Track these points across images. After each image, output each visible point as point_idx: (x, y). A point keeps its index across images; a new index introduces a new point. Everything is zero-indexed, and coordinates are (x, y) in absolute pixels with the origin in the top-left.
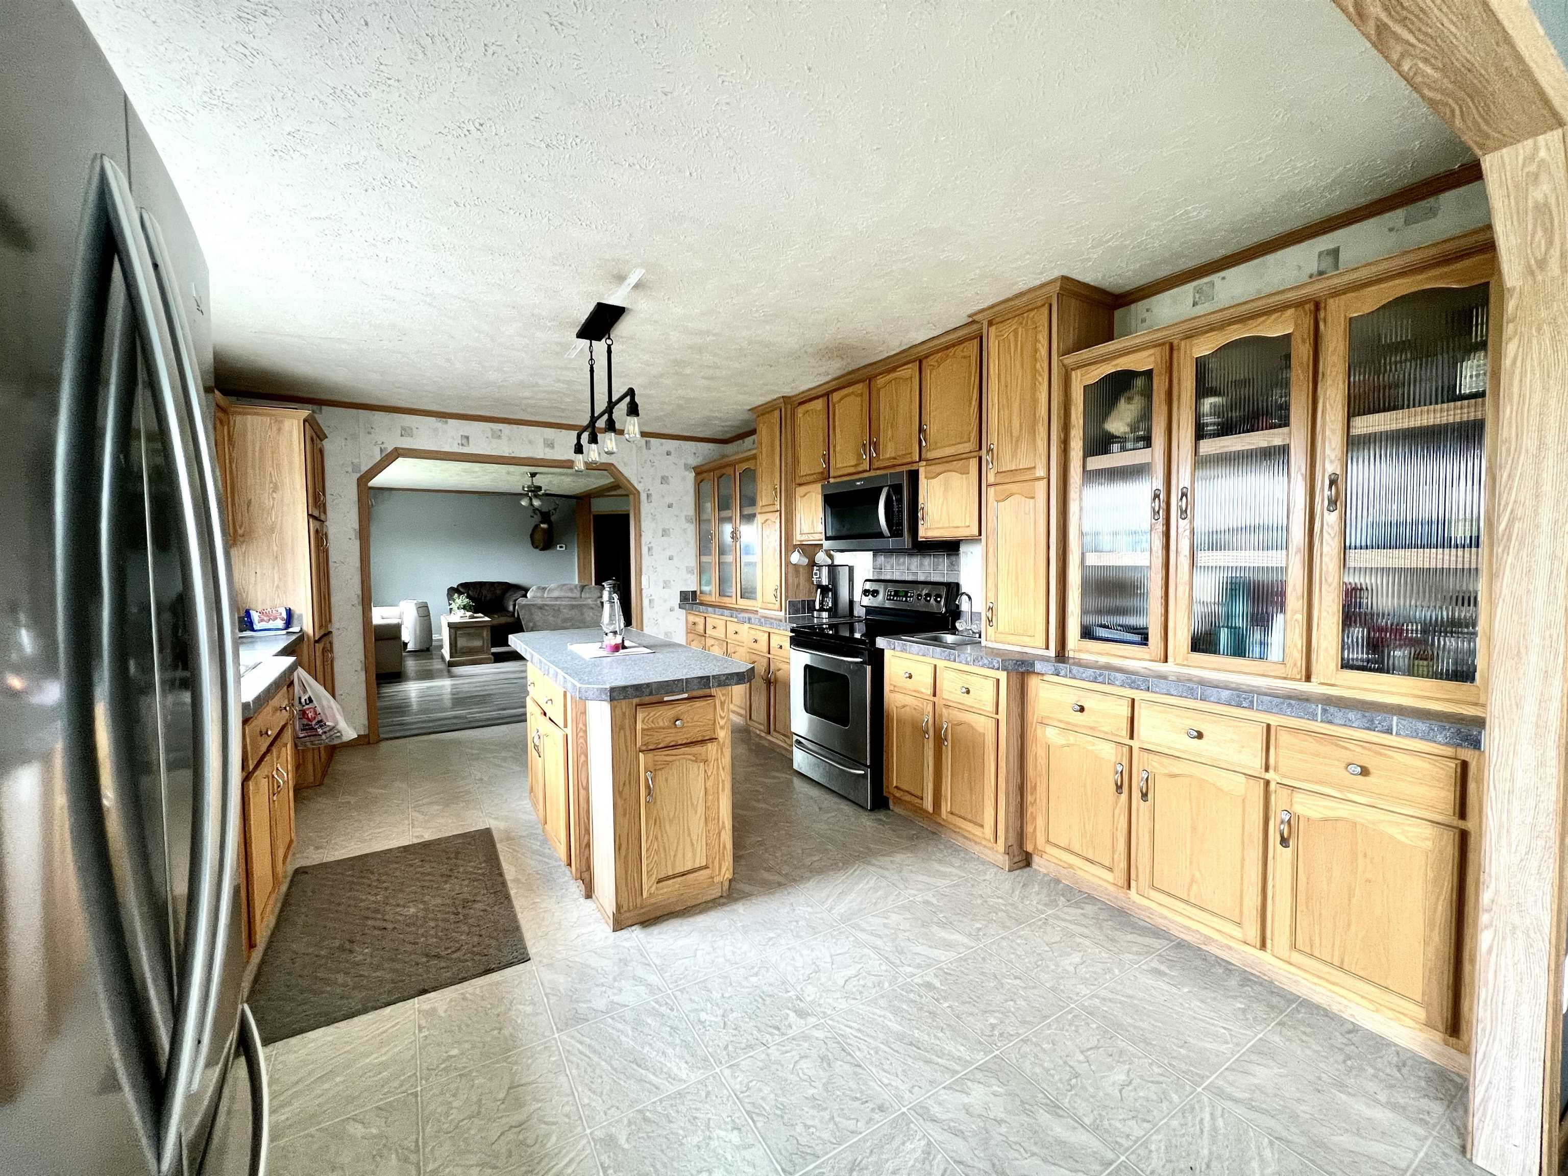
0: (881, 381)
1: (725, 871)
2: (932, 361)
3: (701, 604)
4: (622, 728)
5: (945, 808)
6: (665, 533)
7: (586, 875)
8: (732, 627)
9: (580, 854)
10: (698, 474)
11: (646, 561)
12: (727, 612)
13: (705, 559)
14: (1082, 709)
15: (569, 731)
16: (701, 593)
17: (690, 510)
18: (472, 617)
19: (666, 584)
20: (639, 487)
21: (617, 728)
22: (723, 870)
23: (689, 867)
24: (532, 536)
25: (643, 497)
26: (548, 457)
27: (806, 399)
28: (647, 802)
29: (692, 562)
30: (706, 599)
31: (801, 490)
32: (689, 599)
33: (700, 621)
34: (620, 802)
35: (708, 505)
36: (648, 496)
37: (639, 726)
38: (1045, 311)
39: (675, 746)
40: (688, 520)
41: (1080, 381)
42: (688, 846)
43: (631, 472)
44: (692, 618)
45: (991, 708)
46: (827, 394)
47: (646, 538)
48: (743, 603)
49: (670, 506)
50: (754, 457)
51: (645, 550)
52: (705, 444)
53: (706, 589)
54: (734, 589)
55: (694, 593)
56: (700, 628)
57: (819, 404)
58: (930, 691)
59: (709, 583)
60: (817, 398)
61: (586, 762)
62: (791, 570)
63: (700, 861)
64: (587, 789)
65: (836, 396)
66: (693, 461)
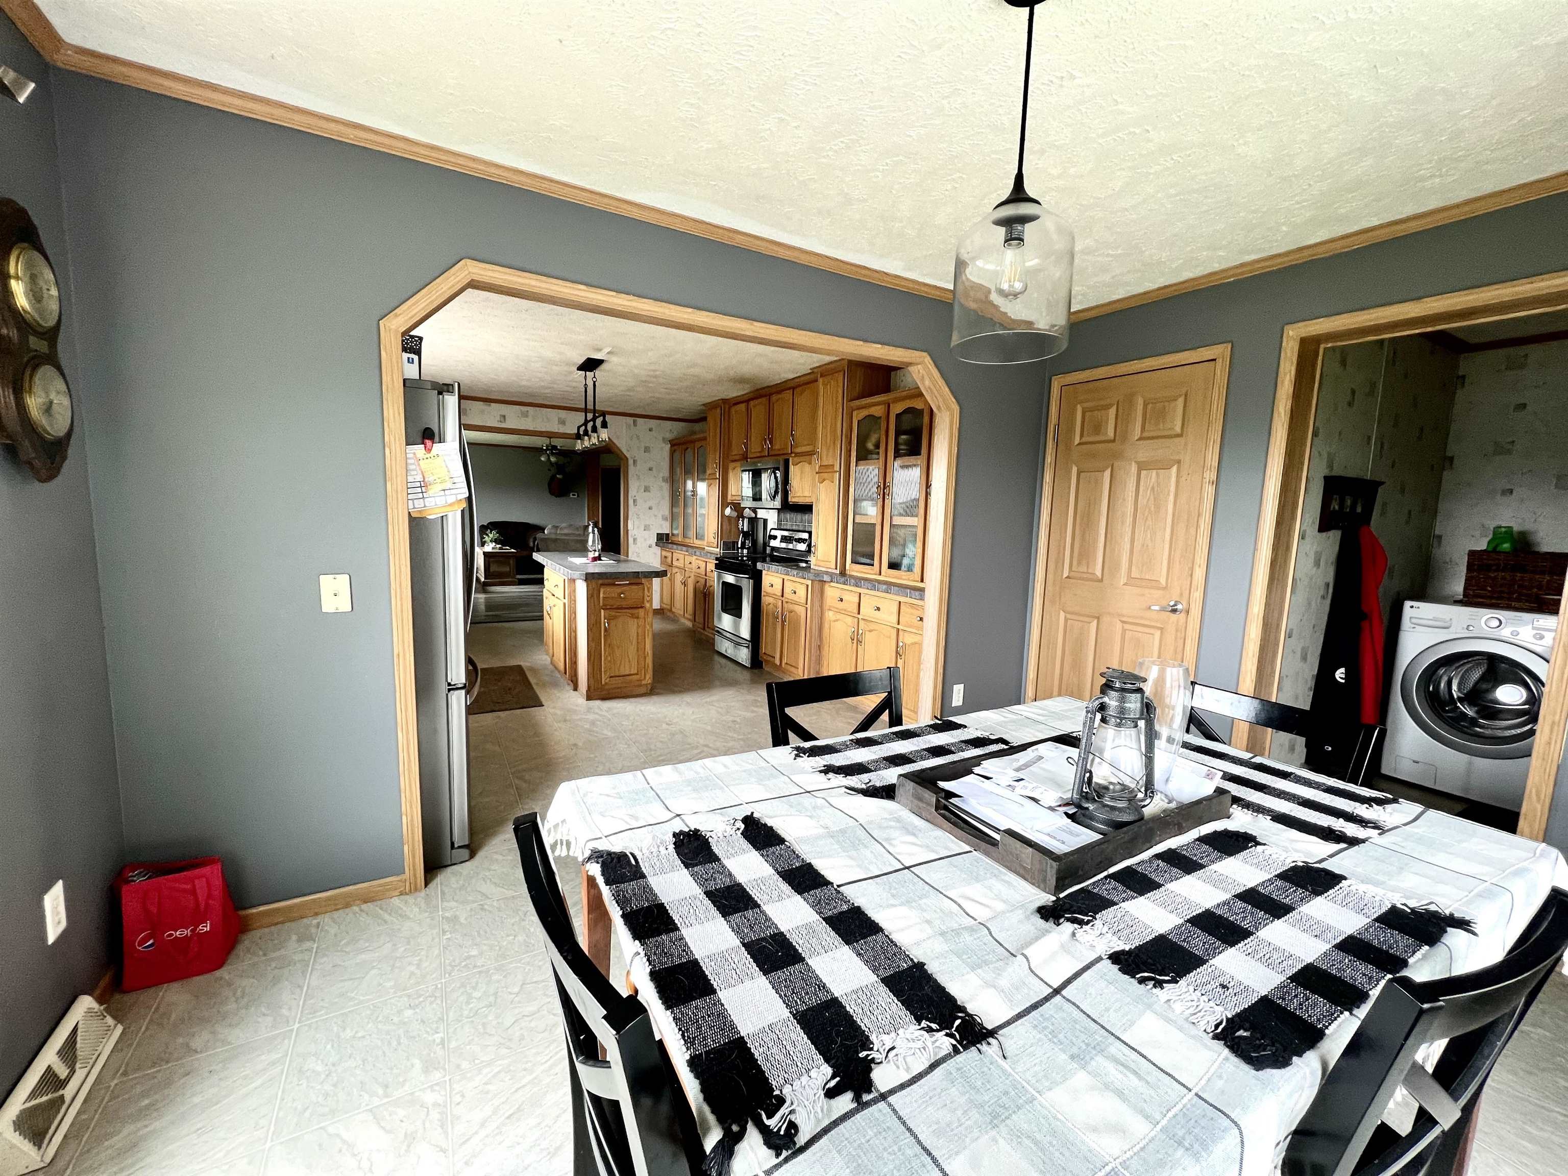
0: (774, 398)
1: (648, 679)
2: (798, 390)
3: (672, 543)
4: (592, 596)
5: (784, 661)
6: (647, 489)
7: (574, 679)
8: (688, 559)
9: (571, 667)
10: (672, 446)
11: (632, 510)
12: (684, 548)
13: (675, 510)
14: (841, 600)
15: (566, 601)
16: (673, 535)
17: (666, 473)
18: (500, 548)
19: (647, 528)
20: (628, 456)
21: (590, 597)
22: (647, 677)
23: (627, 672)
24: (549, 485)
25: (631, 462)
26: (561, 431)
27: (736, 402)
28: (605, 636)
29: (667, 512)
30: (675, 539)
31: (732, 465)
32: (663, 540)
33: (669, 555)
34: (591, 635)
35: (678, 470)
36: (635, 462)
37: (601, 595)
38: (842, 373)
39: (622, 608)
40: (664, 480)
41: (858, 416)
42: (627, 663)
43: (622, 444)
44: (664, 553)
45: (803, 601)
46: (747, 401)
47: (632, 492)
48: (698, 543)
49: (651, 469)
50: (705, 439)
51: (631, 502)
52: (677, 423)
53: (675, 532)
54: (691, 533)
55: (667, 535)
56: (669, 560)
57: (742, 407)
58: (780, 594)
59: (677, 528)
60: (742, 402)
61: (575, 617)
62: (726, 520)
63: (634, 671)
64: (575, 632)
65: (752, 403)
66: (669, 436)
